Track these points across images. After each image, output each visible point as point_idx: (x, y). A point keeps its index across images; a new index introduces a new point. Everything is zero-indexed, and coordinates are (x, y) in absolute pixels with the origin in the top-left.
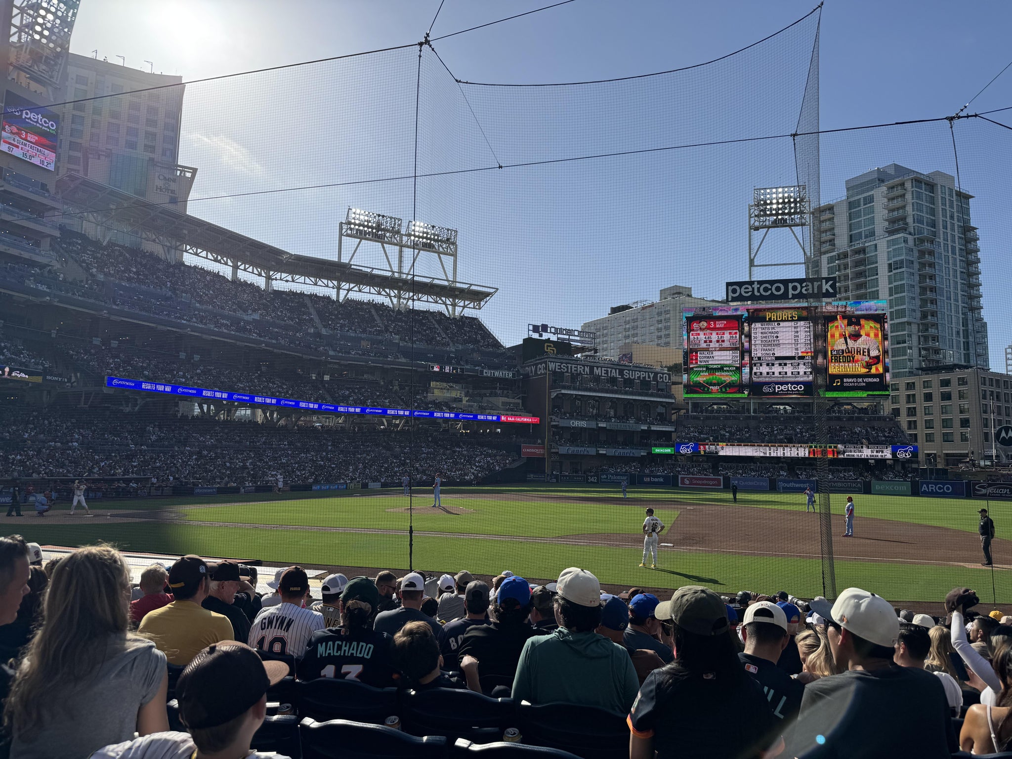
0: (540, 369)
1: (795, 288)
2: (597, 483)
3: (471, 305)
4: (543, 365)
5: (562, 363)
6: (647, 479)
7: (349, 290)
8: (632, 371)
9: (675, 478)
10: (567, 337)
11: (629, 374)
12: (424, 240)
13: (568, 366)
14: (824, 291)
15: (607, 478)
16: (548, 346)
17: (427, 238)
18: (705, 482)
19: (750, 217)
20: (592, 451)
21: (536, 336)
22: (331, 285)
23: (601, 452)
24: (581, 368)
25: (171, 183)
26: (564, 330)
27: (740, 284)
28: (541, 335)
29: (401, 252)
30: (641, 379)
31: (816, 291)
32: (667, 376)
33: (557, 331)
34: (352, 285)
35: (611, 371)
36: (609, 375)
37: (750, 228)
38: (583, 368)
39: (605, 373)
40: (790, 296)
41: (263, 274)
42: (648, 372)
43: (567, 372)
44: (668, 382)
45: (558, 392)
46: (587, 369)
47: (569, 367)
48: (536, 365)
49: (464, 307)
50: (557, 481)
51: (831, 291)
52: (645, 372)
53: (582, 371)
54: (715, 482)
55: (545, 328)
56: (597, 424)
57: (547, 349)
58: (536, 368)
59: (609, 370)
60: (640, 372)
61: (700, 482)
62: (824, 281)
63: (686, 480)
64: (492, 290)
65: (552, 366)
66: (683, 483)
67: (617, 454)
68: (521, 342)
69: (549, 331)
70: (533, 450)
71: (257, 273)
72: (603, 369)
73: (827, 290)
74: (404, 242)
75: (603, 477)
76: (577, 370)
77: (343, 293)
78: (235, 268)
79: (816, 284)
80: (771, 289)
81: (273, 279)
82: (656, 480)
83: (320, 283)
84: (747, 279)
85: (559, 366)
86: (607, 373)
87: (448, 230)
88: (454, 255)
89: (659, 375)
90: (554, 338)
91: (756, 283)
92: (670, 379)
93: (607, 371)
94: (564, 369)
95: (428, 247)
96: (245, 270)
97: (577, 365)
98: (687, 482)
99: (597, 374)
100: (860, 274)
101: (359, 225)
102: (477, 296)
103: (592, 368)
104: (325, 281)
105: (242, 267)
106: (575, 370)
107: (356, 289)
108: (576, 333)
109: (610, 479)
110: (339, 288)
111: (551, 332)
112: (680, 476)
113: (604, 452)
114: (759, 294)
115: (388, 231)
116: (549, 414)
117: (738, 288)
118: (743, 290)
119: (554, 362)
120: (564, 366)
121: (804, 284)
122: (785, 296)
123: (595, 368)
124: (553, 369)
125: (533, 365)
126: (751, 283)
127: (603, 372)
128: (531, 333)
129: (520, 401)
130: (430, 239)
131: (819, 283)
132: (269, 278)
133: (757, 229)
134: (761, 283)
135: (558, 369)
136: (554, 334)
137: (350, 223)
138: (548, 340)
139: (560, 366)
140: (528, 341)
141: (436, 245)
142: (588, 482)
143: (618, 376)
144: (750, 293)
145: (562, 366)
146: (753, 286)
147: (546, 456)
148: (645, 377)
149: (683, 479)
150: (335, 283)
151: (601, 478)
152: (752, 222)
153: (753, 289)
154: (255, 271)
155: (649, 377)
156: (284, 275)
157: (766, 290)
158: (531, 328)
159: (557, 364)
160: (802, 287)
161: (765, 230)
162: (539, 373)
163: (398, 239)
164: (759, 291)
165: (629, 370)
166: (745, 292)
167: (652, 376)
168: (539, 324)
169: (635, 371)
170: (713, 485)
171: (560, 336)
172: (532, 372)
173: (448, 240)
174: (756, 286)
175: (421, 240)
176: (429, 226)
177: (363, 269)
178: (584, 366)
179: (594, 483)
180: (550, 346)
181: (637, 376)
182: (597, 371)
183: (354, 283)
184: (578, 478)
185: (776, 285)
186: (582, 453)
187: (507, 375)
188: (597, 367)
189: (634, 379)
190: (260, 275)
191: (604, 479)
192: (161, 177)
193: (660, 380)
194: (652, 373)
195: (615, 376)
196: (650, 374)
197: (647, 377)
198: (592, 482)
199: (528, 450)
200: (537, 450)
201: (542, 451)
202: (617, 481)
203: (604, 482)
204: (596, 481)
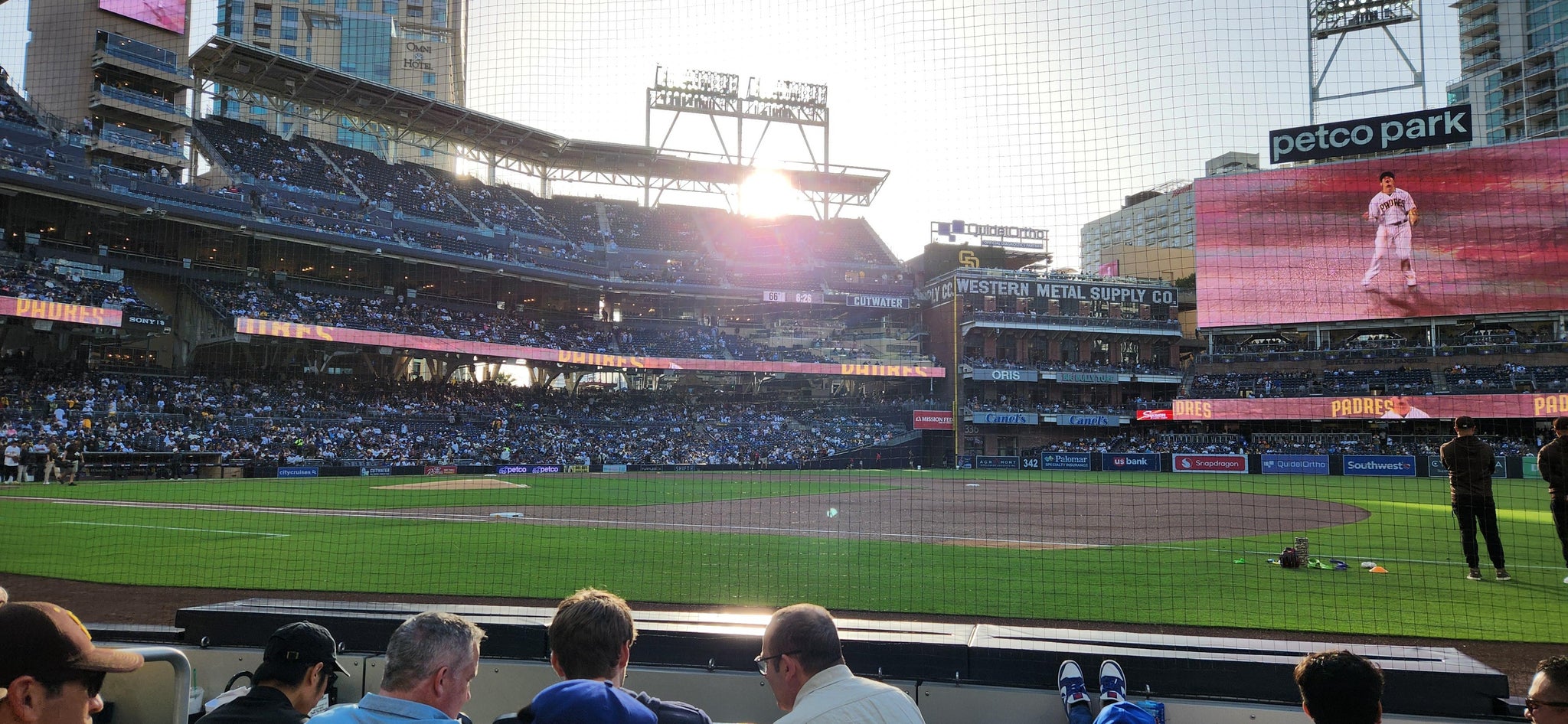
0: (946, 291)
1: (1392, 131)
2: (1038, 468)
3: (855, 200)
4: (950, 284)
5: (980, 280)
6: (1118, 462)
7: (662, 189)
8: (1106, 287)
9: (1167, 459)
10: (998, 239)
11: (1100, 293)
12: (775, 106)
13: (991, 285)
14: (1448, 131)
15: (1054, 461)
16: (964, 255)
17: (778, 102)
18: (1218, 463)
19: (1310, 17)
20: (1032, 419)
21: (944, 240)
22: (635, 181)
23: (1046, 420)
24: (1013, 286)
25: (426, 54)
26: (992, 228)
27: (1294, 132)
28: (952, 239)
29: (740, 124)
30: (1123, 299)
31: (1432, 132)
32: (1170, 294)
33: (980, 230)
34: (667, 181)
35: (1068, 290)
36: (1065, 296)
37: (1311, 36)
38: (1017, 286)
39: (1056, 294)
40: (1385, 145)
41: (536, 172)
42: (1136, 289)
43: (990, 293)
44: (1172, 304)
45: (971, 326)
46: (1025, 288)
47: (994, 288)
48: (941, 285)
49: (842, 204)
50: (973, 467)
51: (1461, 129)
52: (1130, 289)
53: (1016, 292)
54: (1234, 464)
55: (959, 226)
56: (1040, 375)
57: (964, 260)
58: (941, 291)
59: (1065, 287)
60: (1120, 288)
61: (1209, 464)
62: (1448, 114)
63: (1184, 461)
64: (882, 174)
65: (963, 285)
66: (1180, 466)
67: (1076, 423)
68: (922, 251)
69: (966, 231)
70: (935, 420)
71: (526, 171)
72: (1053, 286)
73: (1453, 129)
74: (744, 111)
75: (1047, 459)
76: (1007, 290)
77: (653, 194)
78: (493, 165)
79: (1433, 121)
80: (1349, 136)
81: (550, 180)
82: (1135, 462)
83: (618, 180)
84: (1308, 124)
85: (975, 284)
86: (1061, 293)
87: (811, 86)
88: (825, 124)
89: (1155, 292)
90: (975, 242)
91: (1322, 128)
92: (1175, 298)
93: (1061, 290)
94: (984, 290)
95: (784, 116)
96: (507, 168)
97: (1007, 281)
98: (1186, 464)
99: (1043, 295)
100: (1543, 101)
101: (674, 90)
102: (863, 186)
103: (1033, 287)
104: (627, 177)
105: (503, 163)
106: (1003, 291)
107: (674, 185)
108: (1014, 232)
109: (1059, 462)
110: (647, 187)
111: (970, 233)
112: (1174, 456)
113: (1054, 420)
114: (1327, 146)
115: (718, 95)
116: (960, 361)
117: (1290, 139)
118: (1299, 142)
119: (966, 279)
120: (984, 284)
121: (1410, 123)
122: (1375, 146)
123: (1039, 286)
124: (966, 289)
125: (936, 286)
126: (1313, 129)
127: (1054, 291)
128: (936, 235)
129: (917, 344)
130: (784, 102)
131: (1439, 118)
132: (545, 178)
133: (1323, 35)
134: (1330, 127)
135: (975, 289)
136: (976, 235)
137: (658, 88)
138: (965, 247)
139: (978, 284)
140: (933, 249)
141: (795, 111)
142: (1023, 468)
143: (1079, 297)
144: (1312, 146)
145: (981, 285)
146: (1317, 134)
147: (956, 428)
148: (1130, 296)
149: (1179, 460)
150: (643, 179)
151: (1045, 462)
152: (1314, 26)
153: (1317, 138)
154: (523, 169)
155: (1137, 296)
156: (567, 172)
157: (1340, 138)
158: (936, 227)
159: (972, 282)
160: (1406, 128)
161: (1339, 35)
162: (944, 297)
163: (735, 105)
164: (1327, 141)
165: (1100, 287)
166: (1304, 145)
167: (1141, 294)
168: (948, 219)
169: (1110, 287)
170: (1231, 469)
171: (986, 238)
172: (935, 298)
173: (812, 101)
174: (1322, 133)
175: (769, 104)
176: (782, 82)
177: (679, 155)
178: (1019, 283)
179: (1033, 468)
180: (969, 255)
181: (1114, 295)
182: (1042, 291)
183: (668, 177)
184: (1006, 462)
185: (1357, 129)
186: (1014, 422)
187: (893, 303)
188: (1043, 284)
189: (1110, 301)
190: (530, 174)
191: (1050, 462)
192: (411, 47)
193: (1157, 302)
194: (1142, 289)
195: (1075, 297)
196: (1139, 291)
197: (1133, 297)
198: (1029, 468)
199: (924, 419)
200: (940, 419)
201: (948, 420)
202: (1071, 465)
203: (1049, 467)
204: (1035, 466)
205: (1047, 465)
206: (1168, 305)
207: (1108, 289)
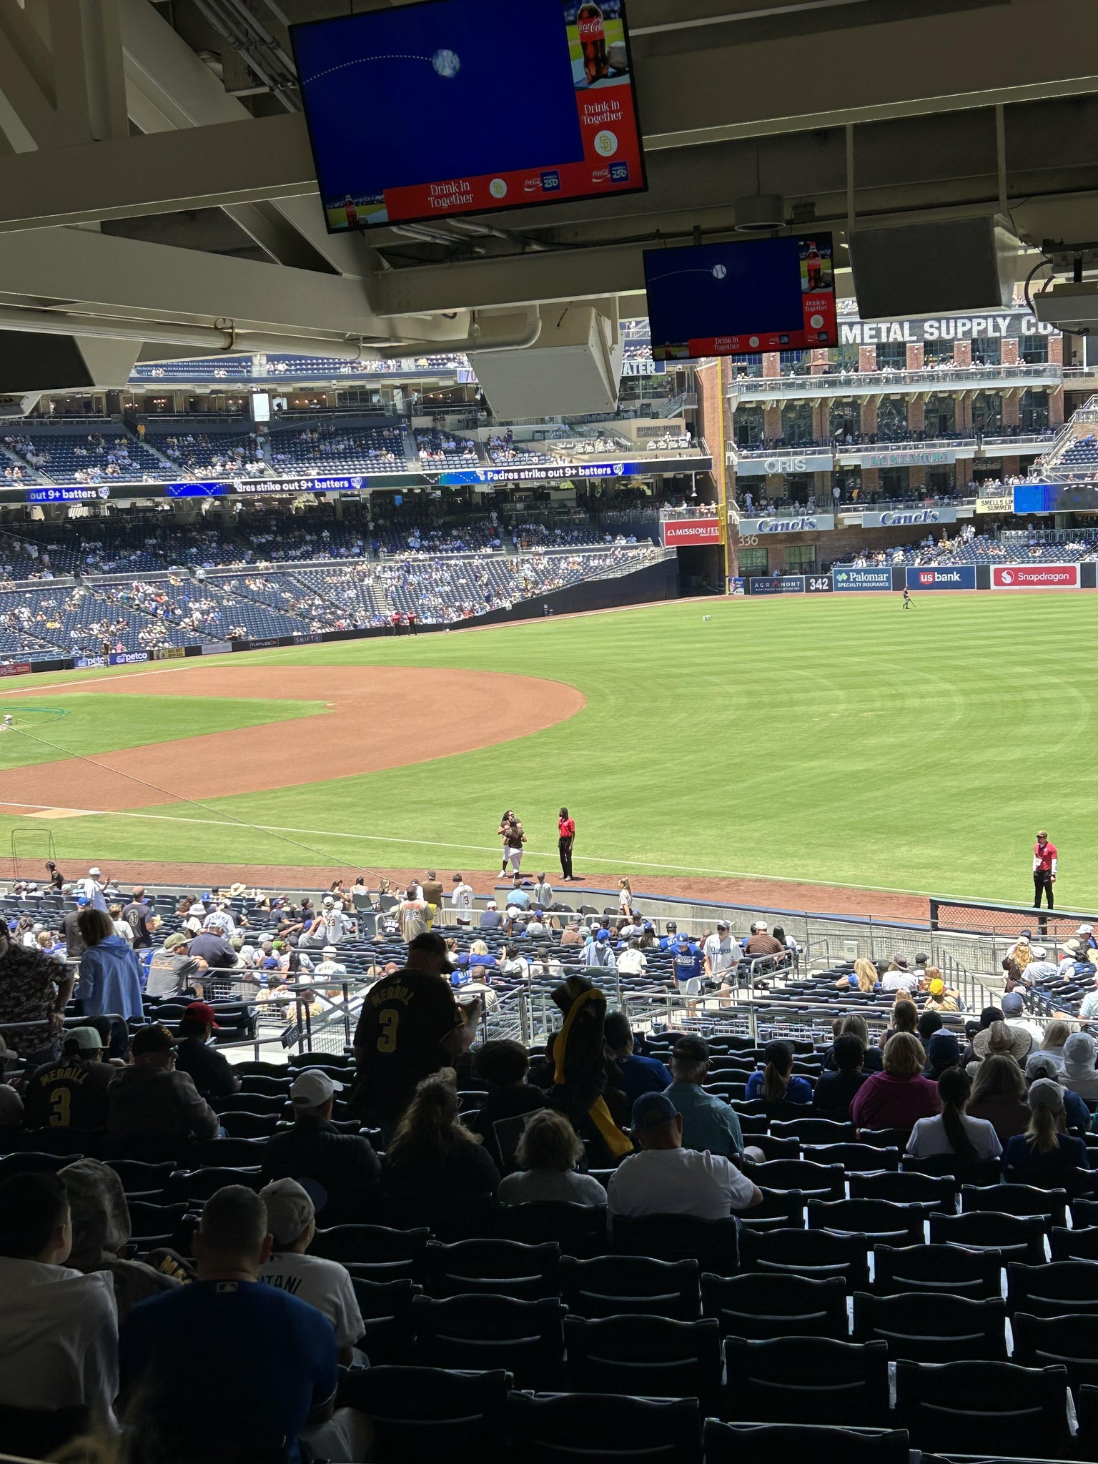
2: (830, 590)
6: (926, 578)
8: (948, 319)
9: (984, 571)
11: (939, 328)
15: (847, 581)
18: (1044, 577)
20: (823, 522)
35: (889, 330)
36: (884, 339)
39: (871, 337)
42: (994, 317)
44: (1052, 334)
50: (747, 592)
52: (985, 318)
54: (1064, 577)
56: (836, 460)
59: (884, 327)
60: (970, 319)
61: (1035, 577)
63: (1004, 574)
66: (999, 582)
67: (889, 523)
70: (693, 532)
72: (866, 327)
75: (840, 578)
82: (945, 578)
86: (878, 335)
93: (878, 330)
98: (1007, 579)
99: (851, 342)
109: (855, 581)
112: (992, 567)
113: (856, 521)
123: (845, 329)
127: (867, 333)
142: (808, 590)
143: (907, 338)
147: (722, 541)
148: (986, 329)
149: (998, 572)
151: (837, 581)
155: (996, 328)
165: (939, 320)
167: (1003, 325)
169: (956, 319)
170: (1061, 582)
179: (824, 591)
181: (961, 330)
186: (798, 529)
188: (851, 325)
189: (953, 340)
191: (843, 581)
193: (1028, 333)
194: (1004, 317)
195: (900, 339)
196: (1000, 320)
197: (990, 328)
198: (817, 590)
199: (679, 532)
200: (701, 530)
201: (715, 531)
202: (869, 585)
203: (843, 589)
204: (825, 587)
205: (840, 585)
206: (1046, 336)
207: (952, 323)
